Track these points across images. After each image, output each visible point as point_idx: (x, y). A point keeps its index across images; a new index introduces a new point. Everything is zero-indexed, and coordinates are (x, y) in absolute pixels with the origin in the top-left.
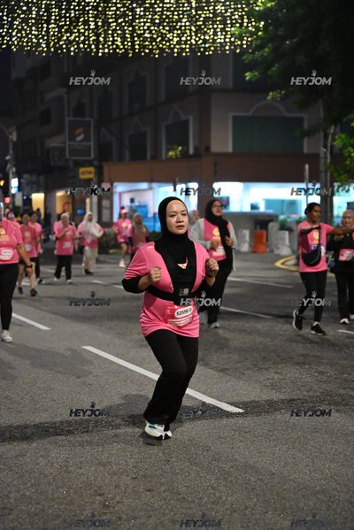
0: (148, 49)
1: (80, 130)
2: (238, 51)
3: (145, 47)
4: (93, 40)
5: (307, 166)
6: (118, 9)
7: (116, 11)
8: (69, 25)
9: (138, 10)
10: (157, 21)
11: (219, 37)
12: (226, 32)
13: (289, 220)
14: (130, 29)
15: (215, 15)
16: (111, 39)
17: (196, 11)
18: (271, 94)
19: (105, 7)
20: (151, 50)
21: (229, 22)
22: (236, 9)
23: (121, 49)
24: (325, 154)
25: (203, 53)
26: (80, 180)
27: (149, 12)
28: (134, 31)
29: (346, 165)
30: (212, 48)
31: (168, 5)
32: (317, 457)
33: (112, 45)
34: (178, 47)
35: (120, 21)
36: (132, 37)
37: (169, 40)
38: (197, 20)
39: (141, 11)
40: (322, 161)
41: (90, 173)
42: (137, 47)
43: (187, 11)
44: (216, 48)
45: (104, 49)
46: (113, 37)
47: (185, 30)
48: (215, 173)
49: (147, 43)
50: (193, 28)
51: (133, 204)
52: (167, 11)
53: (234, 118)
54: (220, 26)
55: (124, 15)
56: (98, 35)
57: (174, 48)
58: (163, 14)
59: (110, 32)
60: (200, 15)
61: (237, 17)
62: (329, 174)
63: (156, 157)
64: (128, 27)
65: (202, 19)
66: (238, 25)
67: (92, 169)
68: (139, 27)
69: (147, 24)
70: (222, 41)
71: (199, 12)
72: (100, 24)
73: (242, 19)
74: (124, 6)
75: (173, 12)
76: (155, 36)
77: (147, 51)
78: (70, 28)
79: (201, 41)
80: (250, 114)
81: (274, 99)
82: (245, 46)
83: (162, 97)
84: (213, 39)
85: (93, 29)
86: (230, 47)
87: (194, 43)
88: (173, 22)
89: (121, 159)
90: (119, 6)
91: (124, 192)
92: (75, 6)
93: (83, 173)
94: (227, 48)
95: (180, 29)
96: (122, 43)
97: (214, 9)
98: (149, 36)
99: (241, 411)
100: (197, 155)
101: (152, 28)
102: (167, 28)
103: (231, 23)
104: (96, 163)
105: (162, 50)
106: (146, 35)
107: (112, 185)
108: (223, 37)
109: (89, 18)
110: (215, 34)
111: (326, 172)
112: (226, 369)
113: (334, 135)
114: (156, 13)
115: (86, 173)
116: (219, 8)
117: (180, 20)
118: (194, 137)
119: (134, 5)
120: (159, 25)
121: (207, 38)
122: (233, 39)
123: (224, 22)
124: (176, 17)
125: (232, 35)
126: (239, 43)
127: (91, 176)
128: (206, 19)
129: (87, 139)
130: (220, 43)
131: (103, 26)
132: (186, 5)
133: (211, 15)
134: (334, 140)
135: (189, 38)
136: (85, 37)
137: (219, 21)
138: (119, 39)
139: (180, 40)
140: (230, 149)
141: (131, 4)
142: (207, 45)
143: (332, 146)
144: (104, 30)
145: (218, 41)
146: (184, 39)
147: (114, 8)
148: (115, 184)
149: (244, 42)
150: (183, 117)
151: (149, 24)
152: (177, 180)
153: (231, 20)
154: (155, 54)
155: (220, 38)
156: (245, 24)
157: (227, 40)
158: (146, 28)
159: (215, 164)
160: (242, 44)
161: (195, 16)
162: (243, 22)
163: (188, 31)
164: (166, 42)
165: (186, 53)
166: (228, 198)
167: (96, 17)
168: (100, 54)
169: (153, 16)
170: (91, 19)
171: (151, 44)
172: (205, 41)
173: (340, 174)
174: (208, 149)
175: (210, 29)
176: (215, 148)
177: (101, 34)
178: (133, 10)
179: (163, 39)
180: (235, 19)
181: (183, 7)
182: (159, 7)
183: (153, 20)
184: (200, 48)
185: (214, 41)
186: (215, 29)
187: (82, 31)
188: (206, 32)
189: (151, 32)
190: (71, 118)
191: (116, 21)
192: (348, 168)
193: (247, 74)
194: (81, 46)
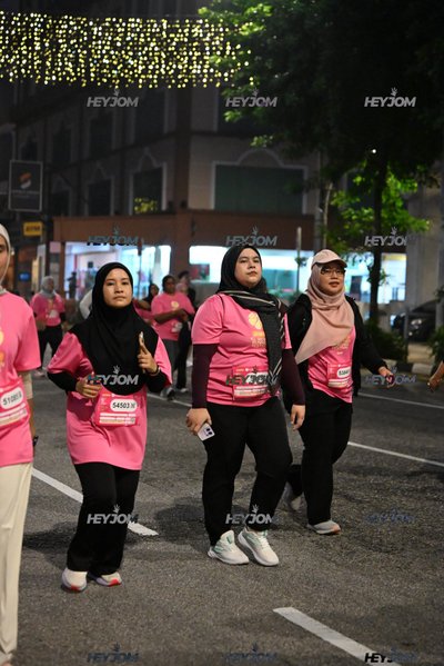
0: (107, 78)
1: (27, 175)
2: (218, 85)
3: (102, 76)
4: (38, 65)
5: (299, 230)
6: (70, 27)
7: (67, 30)
8: (9, 45)
9: (95, 29)
10: (119, 44)
11: (195, 66)
12: (204, 61)
13: (281, 295)
14: (85, 52)
15: (191, 39)
16: (60, 64)
17: (168, 34)
18: (256, 139)
19: (54, 25)
20: (109, 80)
21: (207, 48)
22: (217, 34)
23: (71, 77)
24: (322, 215)
25: (175, 86)
26: (25, 237)
27: (109, 32)
28: (89, 54)
29: (345, 230)
30: (186, 81)
31: (133, 25)
32: (229, 595)
33: (62, 71)
34: (143, 77)
35: (72, 42)
36: (87, 63)
37: (133, 68)
38: (168, 45)
39: (98, 31)
40: (317, 223)
41: (37, 229)
42: (92, 75)
43: (156, 33)
44: (190, 80)
45: (50, 76)
46: (63, 61)
47: (153, 56)
48: (193, 234)
49: (105, 71)
50: (163, 55)
51: (91, 270)
52: (131, 32)
53: (218, 167)
54: (196, 54)
55: (78, 35)
56: (44, 59)
57: (139, 77)
58: (126, 36)
59: (60, 55)
60: (172, 39)
61: (218, 43)
62: (325, 240)
63: (120, 212)
64: (82, 50)
65: (174, 44)
66: (218, 53)
67: (40, 224)
68: (96, 51)
69: (106, 48)
70: (199, 72)
71: (172, 35)
72: (47, 45)
73: (225, 46)
74: (78, 23)
75: (139, 34)
76: (115, 63)
77: (105, 80)
78: (9, 48)
79: (172, 71)
80: (237, 163)
81: (259, 146)
82: (226, 79)
83: (132, 139)
84: (187, 69)
85: (38, 51)
86: (208, 79)
87: (163, 72)
88: (138, 46)
89: (78, 213)
90: (71, 23)
91: (81, 254)
92: (16, 22)
93: (28, 229)
94: (205, 80)
95: (147, 54)
96: (74, 69)
97: (189, 32)
98: (107, 62)
99: (154, 533)
100: (171, 211)
101: (112, 52)
102: (131, 53)
103: (211, 51)
104: (45, 217)
105: (123, 81)
106: (105, 61)
107: (63, 244)
108: (199, 67)
109: (33, 36)
110: (190, 62)
111: (322, 237)
112: (153, 479)
113: (332, 192)
114: (117, 34)
115: (33, 229)
116: (197, 31)
117: (147, 44)
118: (168, 189)
119: (91, 23)
120: (120, 49)
121: (180, 67)
122: (212, 70)
123: (201, 49)
124: (142, 40)
125: (211, 65)
126: (220, 75)
127: (39, 233)
128: (180, 44)
129: (34, 187)
130: (196, 74)
131: (50, 48)
132: (155, 25)
133: (186, 40)
134: (331, 199)
135: (157, 67)
136: (28, 60)
137: (196, 47)
138: (70, 64)
139: (147, 69)
140: (212, 206)
141: (87, 22)
142: (180, 77)
143: (330, 206)
144: (52, 53)
145: (194, 71)
146: (151, 67)
147: (66, 26)
148: (68, 244)
149: (226, 74)
150: (156, 165)
151: (108, 48)
152: (143, 241)
153: (211, 46)
154: (114, 85)
155: (196, 69)
156: (228, 53)
157: (205, 71)
158: (104, 52)
159: (193, 224)
160: (223, 77)
161: (166, 40)
162: (225, 50)
163: (156, 58)
164: (129, 70)
165: (153, 85)
166: (208, 266)
167: (42, 36)
168: (46, 83)
169: (113, 37)
170: (36, 39)
171: (111, 73)
172: (177, 71)
173: (337, 241)
174: (184, 204)
175: (184, 57)
176: (193, 204)
177: (48, 57)
178: (89, 29)
179: (125, 67)
180: (216, 46)
181: (152, 28)
182: (121, 26)
183: (113, 43)
184: (170, 80)
185: (189, 71)
186: (190, 57)
187: (25, 52)
188: (179, 60)
189: (110, 58)
190: (20, 161)
191: (68, 42)
192: (347, 234)
193: (227, 114)
194: (23, 71)
